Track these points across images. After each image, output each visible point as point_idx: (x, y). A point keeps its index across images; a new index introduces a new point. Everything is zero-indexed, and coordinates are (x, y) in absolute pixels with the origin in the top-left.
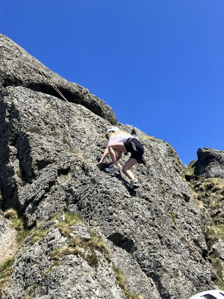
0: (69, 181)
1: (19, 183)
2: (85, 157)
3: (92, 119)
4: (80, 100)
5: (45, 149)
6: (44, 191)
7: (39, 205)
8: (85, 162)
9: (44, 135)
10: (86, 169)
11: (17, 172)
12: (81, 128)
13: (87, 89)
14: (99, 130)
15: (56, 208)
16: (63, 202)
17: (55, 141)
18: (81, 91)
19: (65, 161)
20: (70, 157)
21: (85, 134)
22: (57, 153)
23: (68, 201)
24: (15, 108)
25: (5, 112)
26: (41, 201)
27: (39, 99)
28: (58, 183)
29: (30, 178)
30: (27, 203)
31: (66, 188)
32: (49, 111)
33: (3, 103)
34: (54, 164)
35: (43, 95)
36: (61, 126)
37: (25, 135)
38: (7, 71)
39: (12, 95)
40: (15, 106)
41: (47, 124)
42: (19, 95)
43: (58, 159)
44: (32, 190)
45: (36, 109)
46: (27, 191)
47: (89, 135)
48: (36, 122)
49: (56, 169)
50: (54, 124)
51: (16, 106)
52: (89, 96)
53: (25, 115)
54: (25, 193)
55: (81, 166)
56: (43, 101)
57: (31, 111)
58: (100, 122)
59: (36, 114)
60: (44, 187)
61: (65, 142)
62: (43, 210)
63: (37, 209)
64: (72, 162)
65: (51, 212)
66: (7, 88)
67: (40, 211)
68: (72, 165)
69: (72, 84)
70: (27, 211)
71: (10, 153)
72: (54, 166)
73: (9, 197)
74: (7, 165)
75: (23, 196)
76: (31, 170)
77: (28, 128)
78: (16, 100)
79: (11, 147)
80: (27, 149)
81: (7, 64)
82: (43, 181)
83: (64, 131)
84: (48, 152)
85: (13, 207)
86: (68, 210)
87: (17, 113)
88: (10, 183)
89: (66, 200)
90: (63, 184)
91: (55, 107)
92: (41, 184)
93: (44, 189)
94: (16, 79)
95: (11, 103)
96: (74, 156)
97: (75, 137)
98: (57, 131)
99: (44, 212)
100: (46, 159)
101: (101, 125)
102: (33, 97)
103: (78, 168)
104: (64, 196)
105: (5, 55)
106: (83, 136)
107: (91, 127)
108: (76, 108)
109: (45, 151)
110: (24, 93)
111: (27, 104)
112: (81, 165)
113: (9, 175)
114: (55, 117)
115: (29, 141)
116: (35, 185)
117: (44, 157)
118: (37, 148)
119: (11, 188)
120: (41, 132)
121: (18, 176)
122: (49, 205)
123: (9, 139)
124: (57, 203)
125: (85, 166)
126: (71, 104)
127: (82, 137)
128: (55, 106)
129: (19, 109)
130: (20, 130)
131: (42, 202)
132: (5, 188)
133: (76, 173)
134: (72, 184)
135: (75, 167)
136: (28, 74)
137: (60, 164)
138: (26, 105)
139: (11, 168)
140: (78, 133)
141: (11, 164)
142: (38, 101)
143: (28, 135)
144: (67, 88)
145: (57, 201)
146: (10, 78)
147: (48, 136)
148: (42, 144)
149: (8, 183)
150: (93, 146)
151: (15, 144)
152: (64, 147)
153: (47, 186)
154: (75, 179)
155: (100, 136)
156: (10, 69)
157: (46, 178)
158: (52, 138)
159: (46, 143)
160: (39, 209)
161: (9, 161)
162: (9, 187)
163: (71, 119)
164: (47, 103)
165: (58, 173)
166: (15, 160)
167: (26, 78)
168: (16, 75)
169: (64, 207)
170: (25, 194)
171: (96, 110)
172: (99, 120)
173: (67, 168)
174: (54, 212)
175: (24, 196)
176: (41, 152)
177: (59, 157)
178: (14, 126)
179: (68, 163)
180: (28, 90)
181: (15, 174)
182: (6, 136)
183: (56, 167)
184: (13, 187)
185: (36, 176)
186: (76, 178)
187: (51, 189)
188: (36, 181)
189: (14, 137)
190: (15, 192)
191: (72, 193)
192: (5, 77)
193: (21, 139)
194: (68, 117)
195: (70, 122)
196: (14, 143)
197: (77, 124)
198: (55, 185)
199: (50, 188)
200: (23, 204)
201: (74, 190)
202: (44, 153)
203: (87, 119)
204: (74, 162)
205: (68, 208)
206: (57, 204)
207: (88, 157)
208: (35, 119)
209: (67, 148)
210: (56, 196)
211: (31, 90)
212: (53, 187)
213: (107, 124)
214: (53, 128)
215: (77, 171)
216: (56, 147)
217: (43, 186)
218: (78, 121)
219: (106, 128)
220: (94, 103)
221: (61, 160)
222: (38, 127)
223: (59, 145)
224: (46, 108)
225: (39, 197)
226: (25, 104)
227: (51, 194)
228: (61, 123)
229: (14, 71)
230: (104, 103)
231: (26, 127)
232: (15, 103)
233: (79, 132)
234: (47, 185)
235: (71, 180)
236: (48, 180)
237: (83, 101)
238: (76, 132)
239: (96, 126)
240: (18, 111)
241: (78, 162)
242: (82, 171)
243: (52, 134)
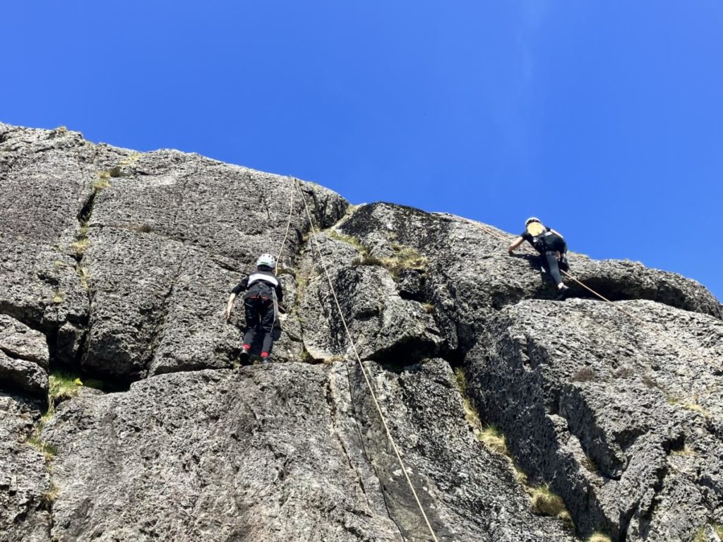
0: (693, 460)
1: (594, 483)
2: (703, 405)
3: (680, 322)
4: (636, 288)
5: (621, 409)
6: (653, 489)
7: (651, 520)
8: (710, 417)
9: (605, 381)
10: (718, 430)
11: (583, 463)
12: (665, 346)
13: (638, 262)
14: (705, 340)
15: (690, 520)
16: (701, 507)
17: (632, 386)
18: (632, 271)
19: (669, 423)
20: (674, 412)
21: (677, 355)
22: (646, 410)
23: (708, 502)
24: (536, 343)
25: (519, 356)
26: (654, 510)
27: (567, 314)
28: (672, 469)
29: (612, 469)
30: (625, 518)
31: (694, 476)
32: (592, 331)
33: (510, 340)
34: (649, 433)
35: (570, 304)
36: (626, 353)
37: (572, 390)
38: (492, 280)
39: (520, 322)
40: (533, 340)
41: (600, 357)
42: (532, 318)
43: (653, 421)
44: (625, 491)
45: (571, 335)
46: (615, 495)
47: (687, 357)
48: (581, 359)
49: (657, 443)
50: (614, 355)
51: (535, 341)
52: (647, 274)
53: (558, 352)
54: (612, 499)
55: (704, 426)
56: (574, 315)
57: (563, 341)
58: (698, 323)
59: (576, 345)
60: (651, 483)
61: (650, 383)
62: (664, 527)
63: (650, 528)
64: (684, 422)
65: (683, 530)
66: (503, 310)
67: (658, 530)
68: (685, 427)
69: (610, 264)
70: (633, 534)
71: (556, 429)
72: (652, 438)
73: (583, 512)
74: (557, 452)
75: (611, 507)
76: (609, 454)
77: (572, 374)
78: (531, 328)
79: (554, 417)
80: (586, 415)
81: (487, 267)
82: (643, 470)
83: (636, 361)
84: (630, 413)
85: (597, 530)
86: (718, 521)
87: (542, 352)
88: (577, 486)
89: (705, 501)
90: (684, 470)
91: (600, 320)
92: (641, 478)
93: (651, 486)
94: (510, 288)
95: (523, 337)
96: (682, 408)
97: (661, 366)
98: (626, 366)
99: (668, 531)
100: (630, 427)
101: (704, 329)
102: (556, 314)
103: (699, 431)
104: (698, 494)
105: (474, 251)
106: (677, 362)
107: (684, 338)
108: (638, 309)
109: (623, 412)
110: (537, 312)
111: (551, 331)
112: (704, 424)
113: (568, 470)
114: (611, 339)
115: (586, 400)
116: (627, 481)
117: (624, 424)
118: (606, 409)
119: (582, 494)
120: (597, 377)
121: (588, 469)
122: (672, 516)
123: (545, 403)
124: (688, 510)
125: (713, 423)
126: (625, 304)
127: (675, 364)
128: (598, 317)
129: (542, 343)
130: (558, 382)
131: (655, 512)
132: (568, 496)
133: (701, 442)
134: (703, 467)
135: (693, 431)
136: (528, 273)
137: (661, 430)
138: (551, 333)
139: (569, 457)
140: (662, 357)
141: (564, 449)
142: (566, 319)
143: (580, 389)
144: (605, 274)
145: (685, 505)
146: (500, 290)
147: (613, 381)
148: (612, 400)
149: (571, 487)
150: (707, 376)
151: (558, 409)
152: (653, 395)
153: (655, 480)
154: (705, 455)
155: (711, 354)
156: (495, 274)
157: (646, 464)
158: (624, 384)
159: (617, 396)
160: (656, 527)
161: (559, 444)
162: (577, 492)
163: (637, 333)
164: (583, 317)
165: (664, 450)
166: (568, 439)
167: (527, 281)
168: (509, 282)
169: (708, 517)
170: (614, 502)
171: (671, 298)
172: (695, 321)
173: (679, 436)
174: (689, 529)
175: (614, 505)
176: (616, 415)
177: (653, 417)
178: (546, 377)
179: (675, 425)
180: (539, 302)
181: (579, 467)
182: (536, 399)
183: (656, 438)
184: (586, 491)
185: (622, 463)
186: (704, 452)
187: (665, 485)
188: (625, 473)
189: (552, 397)
190: (591, 501)
191: (711, 484)
192: (491, 292)
193: (566, 398)
194: (631, 331)
195: (638, 340)
196: (555, 408)
197: (653, 342)
198: (669, 474)
199: (661, 482)
200: (617, 521)
201: (714, 478)
202: (622, 417)
203: (669, 324)
204: (687, 421)
205: (716, 517)
206: (688, 512)
207: (709, 403)
208: (577, 355)
209: (661, 396)
210: (680, 497)
211: (544, 301)
212: (666, 479)
213: (715, 325)
214: (615, 364)
215: (701, 437)
216: (640, 399)
217: (647, 481)
218: (653, 334)
219: (718, 333)
220: (663, 286)
221: (660, 422)
222: (588, 367)
223: (642, 393)
224: (584, 326)
225: (647, 503)
226: (548, 330)
227: (669, 494)
228: (623, 347)
229: (503, 275)
230: (683, 279)
231: (567, 373)
232: (531, 335)
233: (663, 355)
234: (653, 478)
235: (696, 458)
236: (652, 468)
237: (642, 289)
238: (657, 357)
239: (693, 333)
240: (543, 349)
241: (696, 419)
242: (711, 436)
243: (619, 375)
